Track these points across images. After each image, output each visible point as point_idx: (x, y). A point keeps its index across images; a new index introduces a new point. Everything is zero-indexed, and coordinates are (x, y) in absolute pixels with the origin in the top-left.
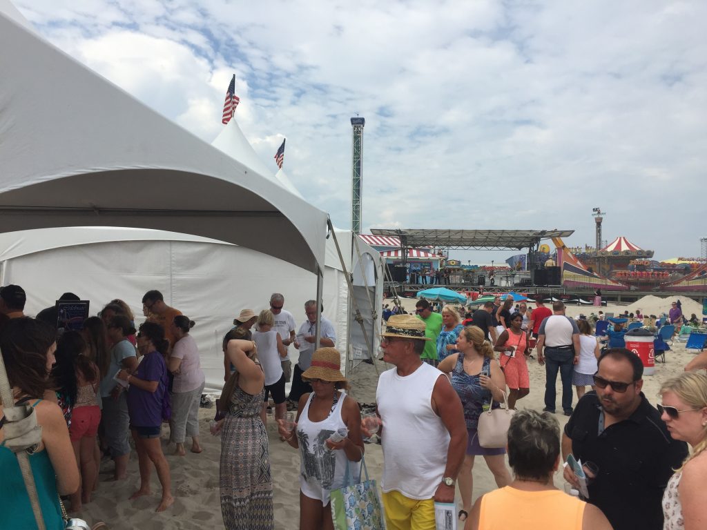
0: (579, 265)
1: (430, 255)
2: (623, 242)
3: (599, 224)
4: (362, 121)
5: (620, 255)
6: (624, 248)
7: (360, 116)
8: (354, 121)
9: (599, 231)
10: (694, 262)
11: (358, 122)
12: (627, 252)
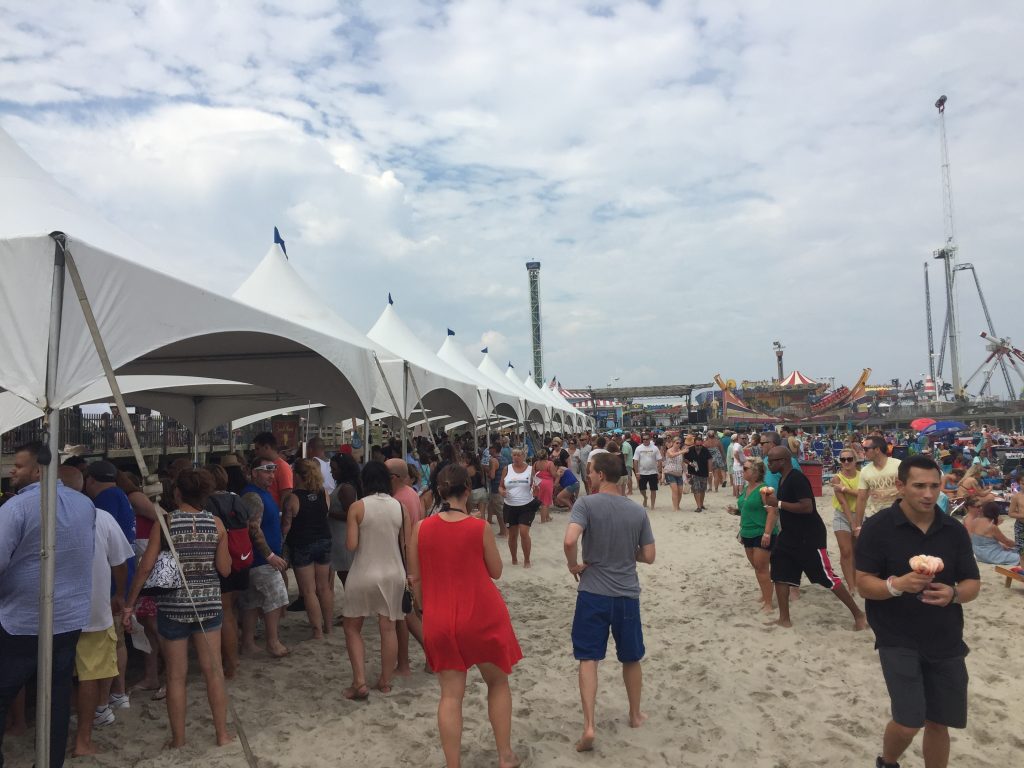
0: (740, 403)
1: (614, 403)
2: (797, 375)
3: (780, 358)
4: (537, 266)
5: (793, 388)
6: (798, 381)
7: (535, 261)
8: (529, 266)
9: (780, 366)
10: (881, 389)
11: (534, 267)
12: (799, 386)
